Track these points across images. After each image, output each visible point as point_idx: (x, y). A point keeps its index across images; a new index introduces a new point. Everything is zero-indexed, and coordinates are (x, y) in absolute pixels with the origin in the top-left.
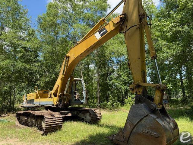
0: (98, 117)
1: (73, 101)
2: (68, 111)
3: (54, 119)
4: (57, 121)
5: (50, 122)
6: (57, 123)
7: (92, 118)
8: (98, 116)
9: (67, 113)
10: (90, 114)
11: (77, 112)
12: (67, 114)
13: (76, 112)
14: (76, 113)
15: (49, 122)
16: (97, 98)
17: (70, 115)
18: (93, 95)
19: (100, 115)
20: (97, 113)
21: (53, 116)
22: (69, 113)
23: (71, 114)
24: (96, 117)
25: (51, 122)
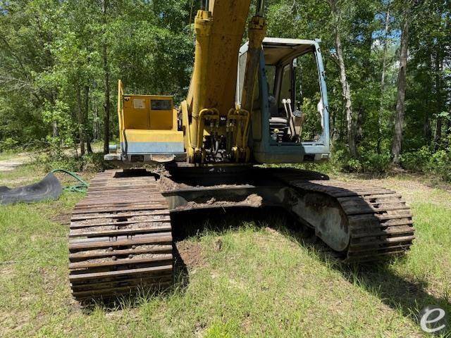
0: (390, 236)
1: (264, 146)
2: (248, 186)
3: (122, 240)
4: (138, 249)
5: (95, 253)
6: (137, 258)
7: (357, 240)
8: (393, 230)
9: (243, 193)
10: (345, 217)
11: (287, 193)
12: (243, 198)
13: (282, 190)
14: (281, 195)
15: (87, 253)
16: (391, 134)
17: (254, 201)
18: (377, 126)
19: (407, 229)
20: (390, 215)
21: (124, 219)
22: (250, 192)
23: (260, 198)
24: (379, 237)
25: (103, 252)
